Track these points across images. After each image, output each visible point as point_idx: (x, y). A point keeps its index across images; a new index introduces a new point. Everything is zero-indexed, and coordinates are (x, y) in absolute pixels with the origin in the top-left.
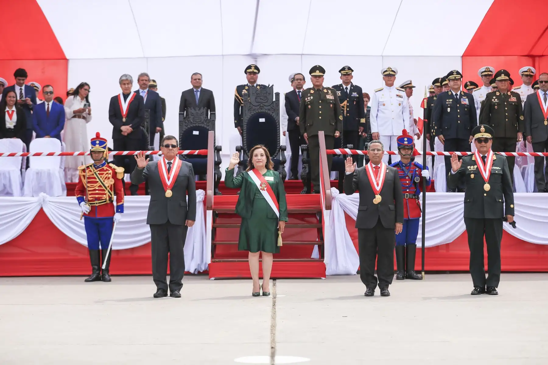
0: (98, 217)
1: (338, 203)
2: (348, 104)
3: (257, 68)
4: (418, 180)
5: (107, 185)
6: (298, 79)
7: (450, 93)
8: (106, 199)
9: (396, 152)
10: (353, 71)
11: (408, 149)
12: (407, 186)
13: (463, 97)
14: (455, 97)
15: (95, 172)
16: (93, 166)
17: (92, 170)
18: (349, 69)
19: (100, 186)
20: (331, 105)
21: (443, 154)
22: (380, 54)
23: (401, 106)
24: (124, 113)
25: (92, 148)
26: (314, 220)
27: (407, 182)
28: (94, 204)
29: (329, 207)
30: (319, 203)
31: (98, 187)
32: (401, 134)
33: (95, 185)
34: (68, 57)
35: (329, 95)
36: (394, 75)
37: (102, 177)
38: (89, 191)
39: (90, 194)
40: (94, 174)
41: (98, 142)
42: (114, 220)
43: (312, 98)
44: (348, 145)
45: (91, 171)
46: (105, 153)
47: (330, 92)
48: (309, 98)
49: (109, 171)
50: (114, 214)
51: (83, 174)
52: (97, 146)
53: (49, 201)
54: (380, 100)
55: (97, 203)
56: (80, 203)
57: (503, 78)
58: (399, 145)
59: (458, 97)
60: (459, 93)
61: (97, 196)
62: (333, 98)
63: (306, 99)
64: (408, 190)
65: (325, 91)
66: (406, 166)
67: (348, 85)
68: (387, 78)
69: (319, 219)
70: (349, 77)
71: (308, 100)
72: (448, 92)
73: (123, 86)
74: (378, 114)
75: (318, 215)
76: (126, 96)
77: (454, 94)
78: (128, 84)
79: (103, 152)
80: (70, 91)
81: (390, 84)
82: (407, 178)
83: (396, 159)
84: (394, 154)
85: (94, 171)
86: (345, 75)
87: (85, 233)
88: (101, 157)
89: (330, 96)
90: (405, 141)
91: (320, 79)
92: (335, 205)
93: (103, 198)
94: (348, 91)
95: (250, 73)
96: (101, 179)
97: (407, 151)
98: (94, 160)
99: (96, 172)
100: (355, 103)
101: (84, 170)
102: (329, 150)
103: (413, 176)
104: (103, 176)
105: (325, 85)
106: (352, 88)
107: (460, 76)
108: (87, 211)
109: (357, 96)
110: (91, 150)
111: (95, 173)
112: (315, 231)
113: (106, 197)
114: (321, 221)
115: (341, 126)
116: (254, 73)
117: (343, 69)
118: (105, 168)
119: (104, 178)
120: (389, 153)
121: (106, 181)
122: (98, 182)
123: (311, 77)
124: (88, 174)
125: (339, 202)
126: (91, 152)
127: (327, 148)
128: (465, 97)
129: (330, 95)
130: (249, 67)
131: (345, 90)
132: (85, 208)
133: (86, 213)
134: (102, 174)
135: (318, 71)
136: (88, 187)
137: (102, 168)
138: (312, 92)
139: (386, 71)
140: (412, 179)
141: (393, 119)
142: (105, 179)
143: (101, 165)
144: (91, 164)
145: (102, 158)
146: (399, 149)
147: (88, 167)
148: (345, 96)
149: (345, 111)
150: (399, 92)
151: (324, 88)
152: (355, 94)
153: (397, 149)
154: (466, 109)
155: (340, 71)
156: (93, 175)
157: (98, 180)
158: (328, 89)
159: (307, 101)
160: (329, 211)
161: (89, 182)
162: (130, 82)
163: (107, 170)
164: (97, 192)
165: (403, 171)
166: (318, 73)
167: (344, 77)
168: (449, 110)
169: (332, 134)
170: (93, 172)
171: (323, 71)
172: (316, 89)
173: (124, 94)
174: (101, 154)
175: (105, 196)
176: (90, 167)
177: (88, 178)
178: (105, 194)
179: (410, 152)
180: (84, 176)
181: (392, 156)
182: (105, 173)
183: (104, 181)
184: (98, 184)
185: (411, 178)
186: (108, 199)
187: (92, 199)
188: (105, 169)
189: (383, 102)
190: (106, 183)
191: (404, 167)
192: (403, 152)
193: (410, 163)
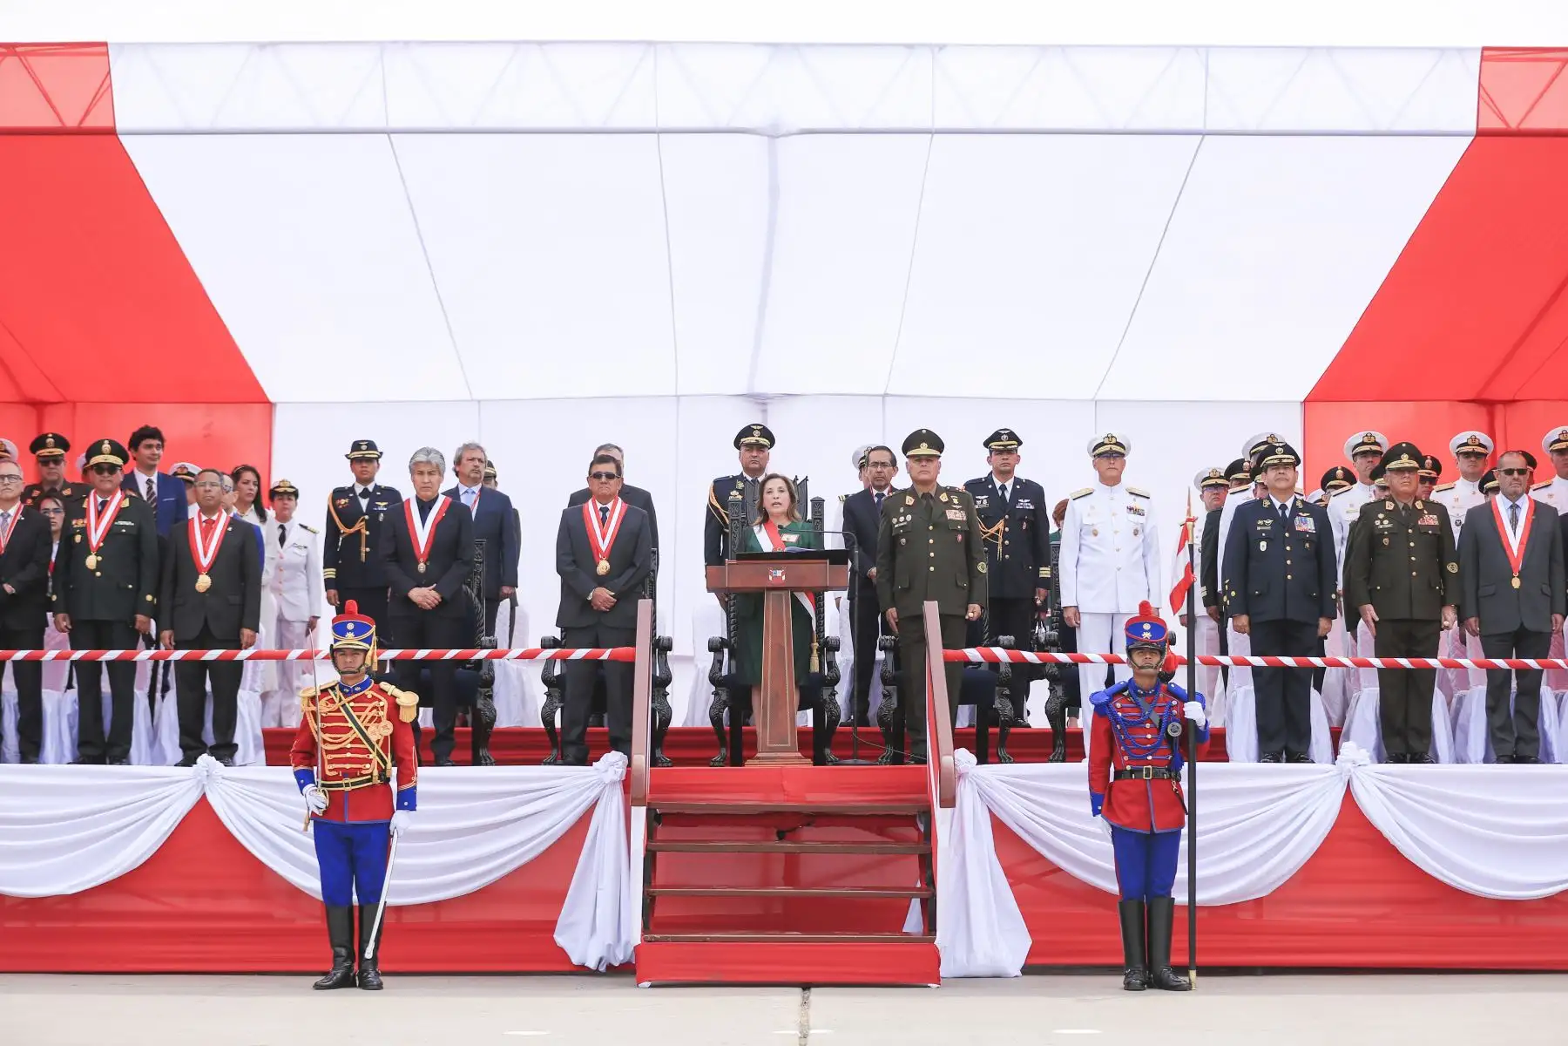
0: (350, 820)
1: (973, 789)
2: (1007, 529)
3: (766, 433)
4: (1175, 732)
5: (373, 739)
6: (876, 464)
7: (1267, 503)
8: (371, 774)
9: (1124, 657)
10: (1020, 443)
11: (1152, 651)
12: (1149, 745)
13: (1301, 514)
14: (1280, 512)
15: (342, 703)
16: (337, 688)
17: (337, 700)
18: (1012, 436)
19: (356, 741)
20: (960, 537)
21: (1248, 664)
22: (1091, 397)
23: (1140, 536)
24: (422, 549)
25: (336, 641)
26: (910, 832)
27: (1149, 736)
28: (341, 785)
29: (949, 801)
30: (924, 788)
31: (351, 743)
32: (1136, 612)
33: (344, 736)
34: (271, 398)
35: (954, 511)
36: (1123, 455)
37: (362, 719)
38: (328, 752)
39: (331, 762)
40: (342, 709)
41: (350, 626)
42: (392, 828)
43: (909, 517)
44: (1001, 638)
45: (332, 701)
46: (370, 653)
47: (956, 501)
48: (902, 519)
49: (380, 700)
50: (394, 812)
51: (313, 708)
52: (350, 635)
53: (223, 778)
54: (1085, 522)
55: (347, 785)
56: (301, 787)
57: (1407, 465)
58: (1130, 640)
59: (1287, 513)
60: (1289, 504)
61: (348, 766)
62: (965, 519)
63: (895, 520)
64: (1150, 758)
65: (944, 498)
66: (1146, 694)
67: (1007, 480)
68: (1104, 463)
69: (923, 830)
70: (1011, 458)
71: (898, 522)
72: (1261, 500)
73: (418, 478)
74: (1081, 556)
75: (920, 820)
76: (425, 508)
77: (1277, 504)
78: (430, 473)
79: (366, 651)
80: (279, 487)
81: (1111, 480)
82: (1148, 725)
83: (1124, 674)
84: (1121, 662)
85: (340, 700)
86: (1000, 452)
87: (315, 862)
88: (358, 665)
89: (957, 511)
90: (1146, 631)
91: (931, 466)
92: (966, 794)
93: (363, 772)
94: (1008, 496)
95: (750, 446)
96: (359, 722)
97: (1148, 656)
98: (342, 673)
99: (347, 704)
100: (1024, 527)
101: (313, 699)
102: (950, 652)
103: (1164, 719)
104: (363, 714)
105: (944, 480)
106: (1018, 487)
107: (1293, 457)
108: (319, 808)
109: (1032, 507)
110: (332, 645)
111: (343, 706)
112: (914, 863)
113: (372, 769)
114: (929, 836)
115: (982, 589)
116: (761, 447)
117: (996, 436)
118: (369, 693)
119: (367, 720)
120: (1106, 659)
121: (373, 727)
122: (351, 728)
123: (907, 460)
124: (323, 707)
125: (976, 787)
126: (333, 650)
127: (945, 646)
128: (1305, 515)
129: (955, 509)
130: (747, 431)
131: (1000, 492)
132: (316, 799)
133: (317, 812)
134: (363, 709)
135: (924, 445)
136: (325, 742)
137: (361, 693)
138: (910, 501)
139: (1102, 444)
140: (1160, 728)
141: (1119, 569)
142: (370, 722)
143: (358, 686)
144: (333, 684)
145: (361, 666)
146: (1129, 652)
147: (324, 692)
148: (999, 507)
149: (1000, 548)
150: (1135, 500)
151: (940, 490)
152: (1025, 504)
153: (1125, 651)
154: (1307, 545)
155: (986, 444)
156: (338, 711)
157: (350, 724)
158: (951, 491)
159: (896, 526)
160: (949, 810)
161: (325, 730)
162: (438, 471)
163: (374, 699)
164: (349, 755)
165: (1138, 705)
166: (924, 449)
167: (998, 459)
168: (1263, 546)
169: (960, 612)
170: (338, 705)
171: (937, 444)
172: (920, 494)
173: (419, 500)
174: (360, 658)
175: (368, 766)
176: (330, 691)
177: (324, 720)
178: (370, 761)
179: (1156, 659)
180: (314, 714)
181: (1117, 667)
182: (370, 706)
183: (367, 728)
184: (351, 736)
185: (1157, 724)
186: (376, 773)
187: (335, 773)
188: (370, 696)
189: (1093, 525)
190: (374, 733)
191: (1140, 700)
192: (1139, 659)
193: (1156, 688)
